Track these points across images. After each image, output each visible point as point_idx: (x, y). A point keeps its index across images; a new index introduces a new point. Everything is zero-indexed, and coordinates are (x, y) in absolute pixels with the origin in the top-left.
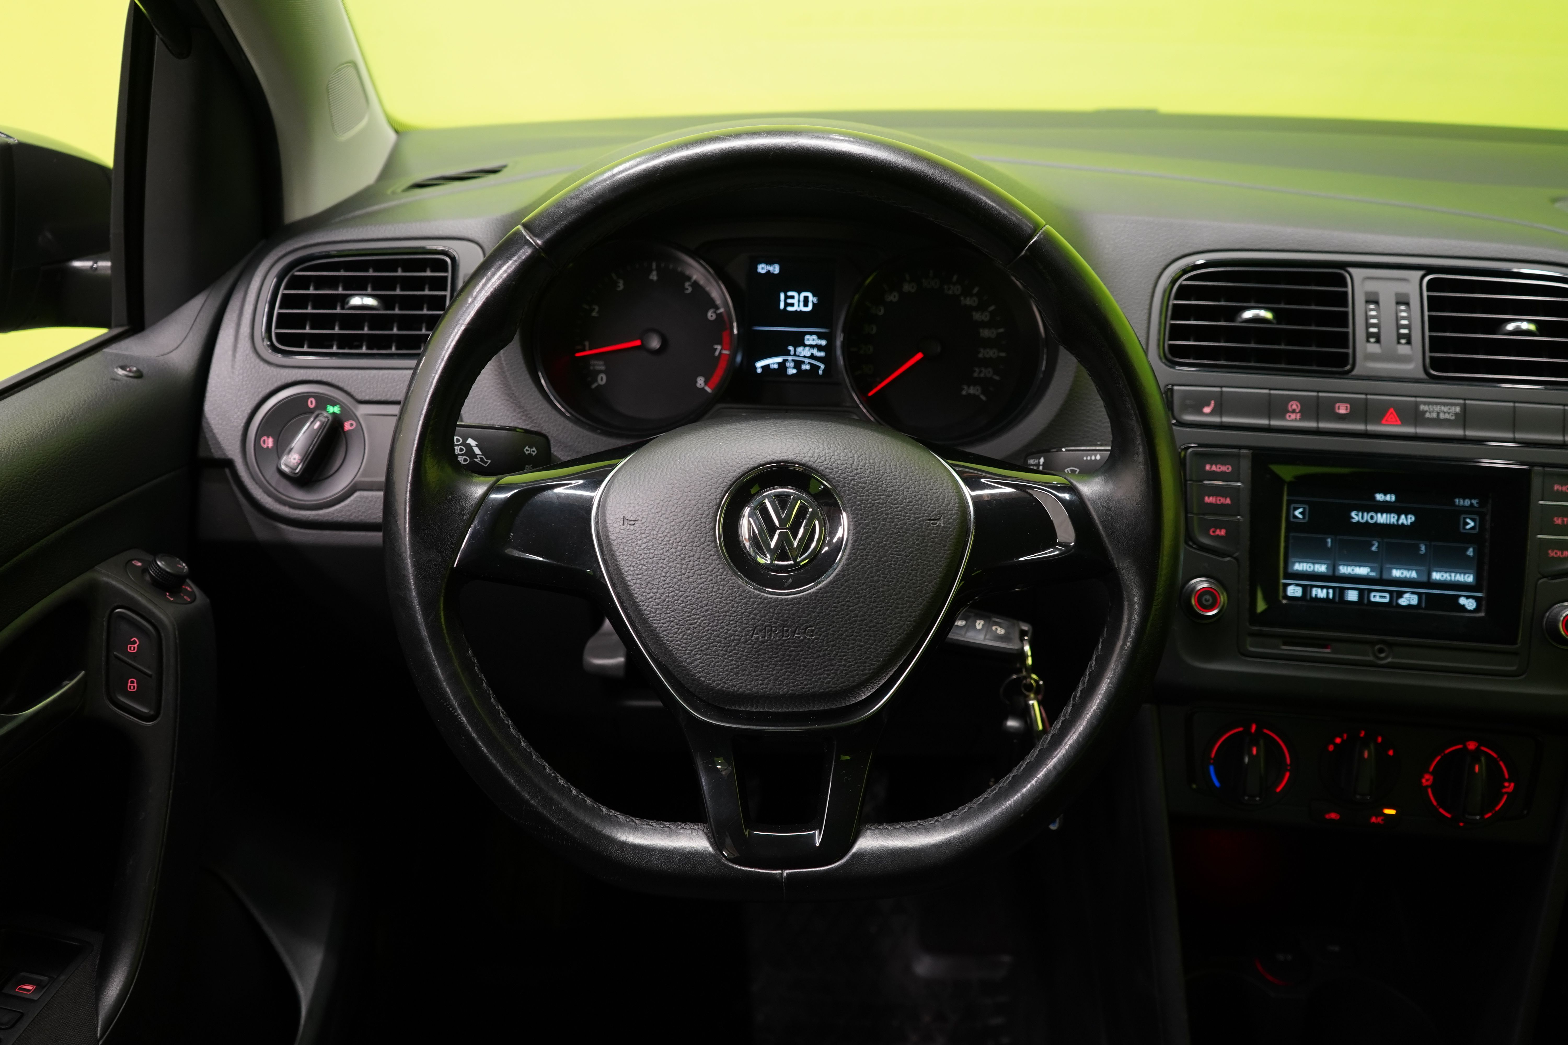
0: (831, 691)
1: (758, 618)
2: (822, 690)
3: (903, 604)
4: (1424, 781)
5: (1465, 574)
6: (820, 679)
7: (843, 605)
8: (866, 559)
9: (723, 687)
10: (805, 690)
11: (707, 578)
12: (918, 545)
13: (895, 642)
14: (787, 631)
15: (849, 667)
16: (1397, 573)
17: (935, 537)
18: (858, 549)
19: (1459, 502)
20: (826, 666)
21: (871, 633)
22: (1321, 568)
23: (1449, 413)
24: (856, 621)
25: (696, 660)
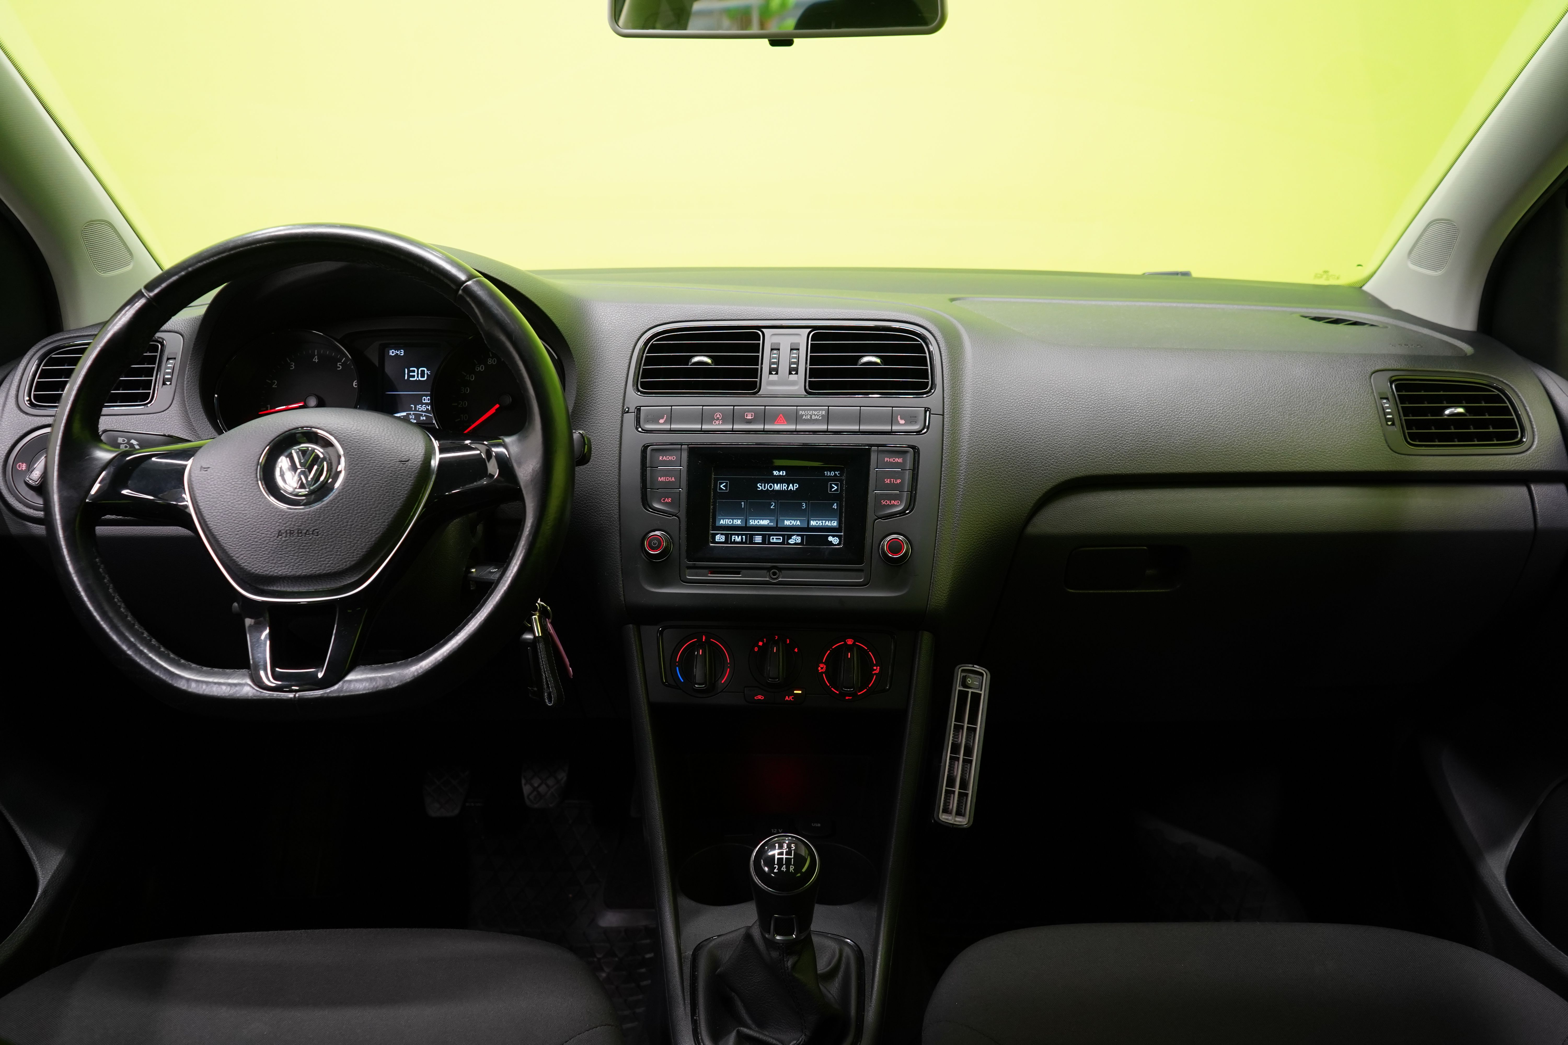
0: (330, 572)
1: (281, 525)
2: (325, 572)
3: (379, 514)
4: (819, 668)
5: (831, 521)
6: (323, 564)
7: (339, 515)
8: (355, 485)
9: (259, 572)
10: (313, 572)
11: (249, 501)
12: (391, 476)
13: (373, 539)
14: (301, 533)
15: (343, 555)
16: (787, 523)
17: (404, 472)
18: (349, 479)
19: (827, 473)
20: (327, 556)
21: (357, 533)
22: (738, 522)
23: (818, 415)
24: (347, 525)
25: (241, 555)
